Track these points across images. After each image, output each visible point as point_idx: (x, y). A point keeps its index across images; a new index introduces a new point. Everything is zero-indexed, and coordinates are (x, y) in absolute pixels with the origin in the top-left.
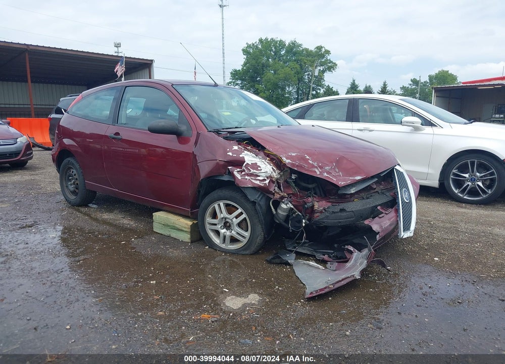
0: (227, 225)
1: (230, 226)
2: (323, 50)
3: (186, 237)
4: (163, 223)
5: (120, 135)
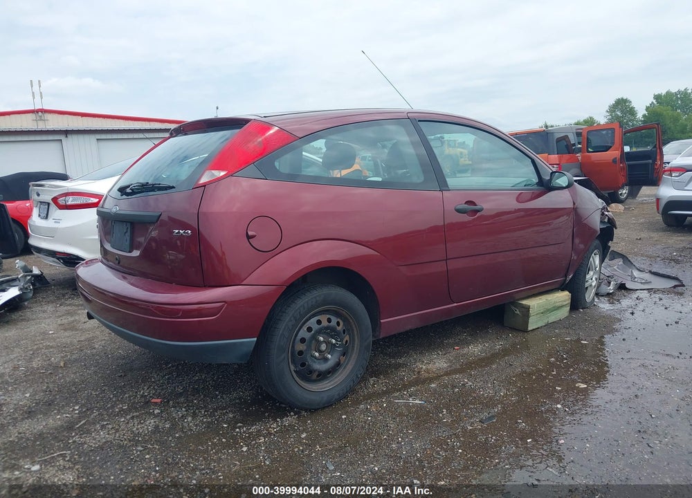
3: (565, 312)
4: (542, 311)
5: (476, 205)
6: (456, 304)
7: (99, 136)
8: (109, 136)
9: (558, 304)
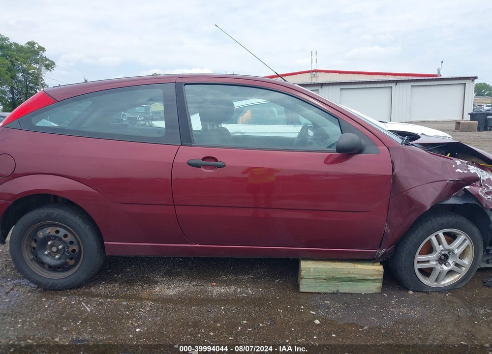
0: (443, 259)
1: (445, 255)
2: (37, 46)
3: (375, 287)
4: (324, 277)
5: (217, 160)
6: (198, 245)
7: (342, 87)
8: (349, 87)
9: (354, 276)
